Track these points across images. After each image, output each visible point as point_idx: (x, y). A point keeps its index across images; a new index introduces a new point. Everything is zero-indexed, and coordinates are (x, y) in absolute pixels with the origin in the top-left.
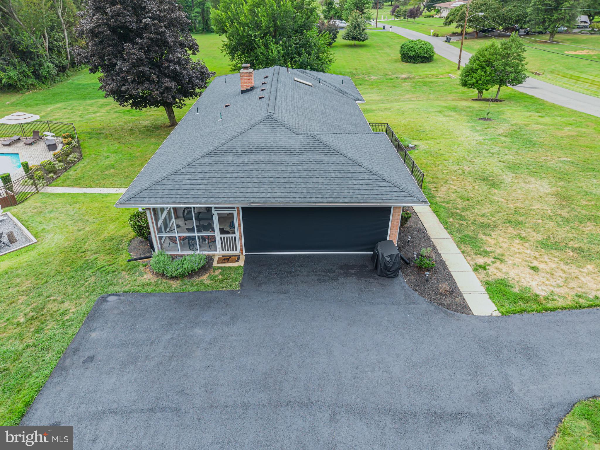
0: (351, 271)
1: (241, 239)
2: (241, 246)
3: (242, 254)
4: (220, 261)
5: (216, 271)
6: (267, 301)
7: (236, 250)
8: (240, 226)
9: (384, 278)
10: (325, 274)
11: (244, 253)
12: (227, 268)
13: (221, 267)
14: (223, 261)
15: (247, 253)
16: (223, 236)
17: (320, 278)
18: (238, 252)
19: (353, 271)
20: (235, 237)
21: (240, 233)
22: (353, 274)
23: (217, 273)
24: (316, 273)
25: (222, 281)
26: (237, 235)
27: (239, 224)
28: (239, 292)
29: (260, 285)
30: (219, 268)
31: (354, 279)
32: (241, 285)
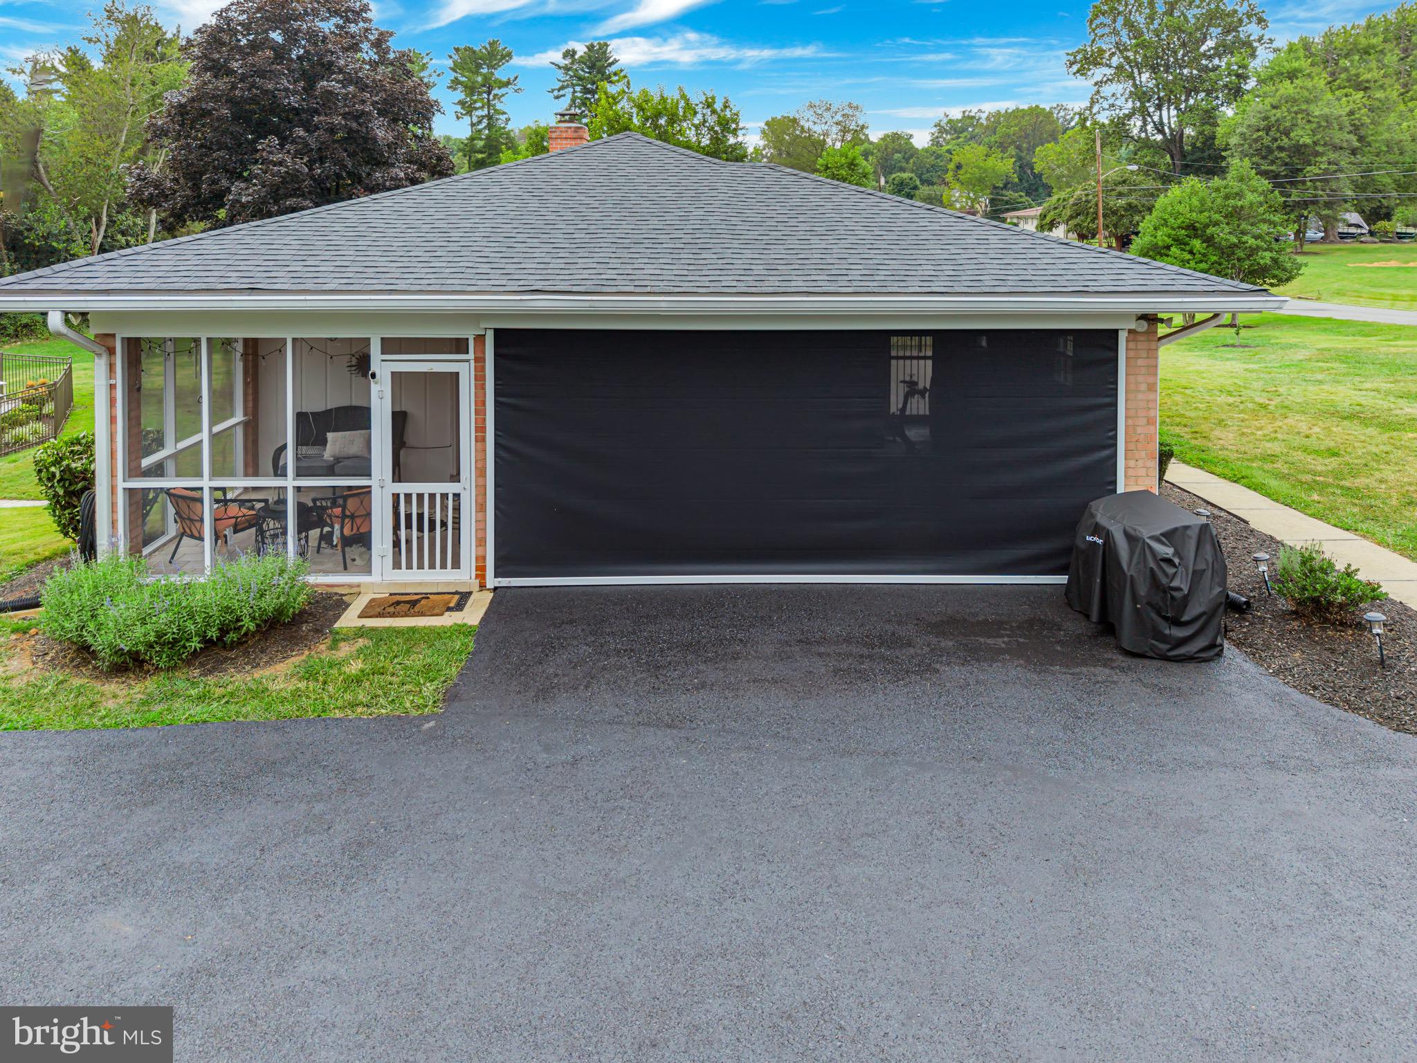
0: (990, 641)
1: (481, 508)
2: (481, 542)
3: (482, 587)
4: (375, 609)
5: (342, 644)
6: (575, 762)
7: (456, 564)
8: (484, 440)
9: (1159, 663)
10: (866, 651)
11: (491, 582)
12: (398, 632)
13: (373, 629)
14: (391, 610)
15: (504, 582)
16: (403, 488)
17: (844, 665)
18: (464, 576)
19: (1000, 642)
20: (457, 496)
21: (481, 473)
22: (1001, 651)
23: (345, 650)
24: (822, 650)
25: (359, 681)
26: (466, 487)
27: (481, 429)
28: (432, 724)
29: (545, 693)
30: (361, 633)
31: (1015, 670)
32: (451, 696)
